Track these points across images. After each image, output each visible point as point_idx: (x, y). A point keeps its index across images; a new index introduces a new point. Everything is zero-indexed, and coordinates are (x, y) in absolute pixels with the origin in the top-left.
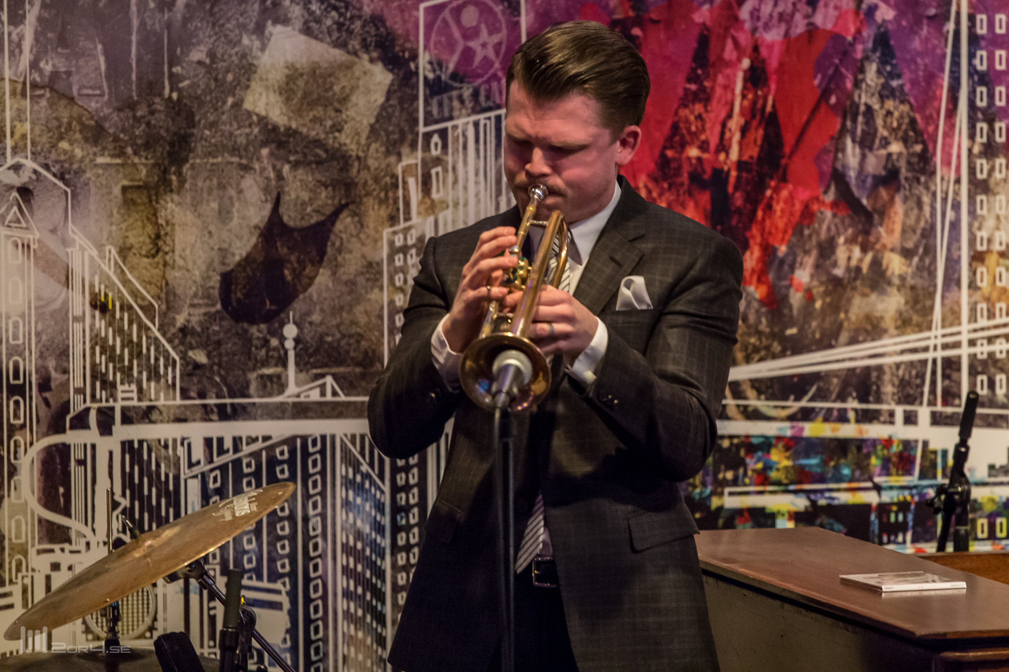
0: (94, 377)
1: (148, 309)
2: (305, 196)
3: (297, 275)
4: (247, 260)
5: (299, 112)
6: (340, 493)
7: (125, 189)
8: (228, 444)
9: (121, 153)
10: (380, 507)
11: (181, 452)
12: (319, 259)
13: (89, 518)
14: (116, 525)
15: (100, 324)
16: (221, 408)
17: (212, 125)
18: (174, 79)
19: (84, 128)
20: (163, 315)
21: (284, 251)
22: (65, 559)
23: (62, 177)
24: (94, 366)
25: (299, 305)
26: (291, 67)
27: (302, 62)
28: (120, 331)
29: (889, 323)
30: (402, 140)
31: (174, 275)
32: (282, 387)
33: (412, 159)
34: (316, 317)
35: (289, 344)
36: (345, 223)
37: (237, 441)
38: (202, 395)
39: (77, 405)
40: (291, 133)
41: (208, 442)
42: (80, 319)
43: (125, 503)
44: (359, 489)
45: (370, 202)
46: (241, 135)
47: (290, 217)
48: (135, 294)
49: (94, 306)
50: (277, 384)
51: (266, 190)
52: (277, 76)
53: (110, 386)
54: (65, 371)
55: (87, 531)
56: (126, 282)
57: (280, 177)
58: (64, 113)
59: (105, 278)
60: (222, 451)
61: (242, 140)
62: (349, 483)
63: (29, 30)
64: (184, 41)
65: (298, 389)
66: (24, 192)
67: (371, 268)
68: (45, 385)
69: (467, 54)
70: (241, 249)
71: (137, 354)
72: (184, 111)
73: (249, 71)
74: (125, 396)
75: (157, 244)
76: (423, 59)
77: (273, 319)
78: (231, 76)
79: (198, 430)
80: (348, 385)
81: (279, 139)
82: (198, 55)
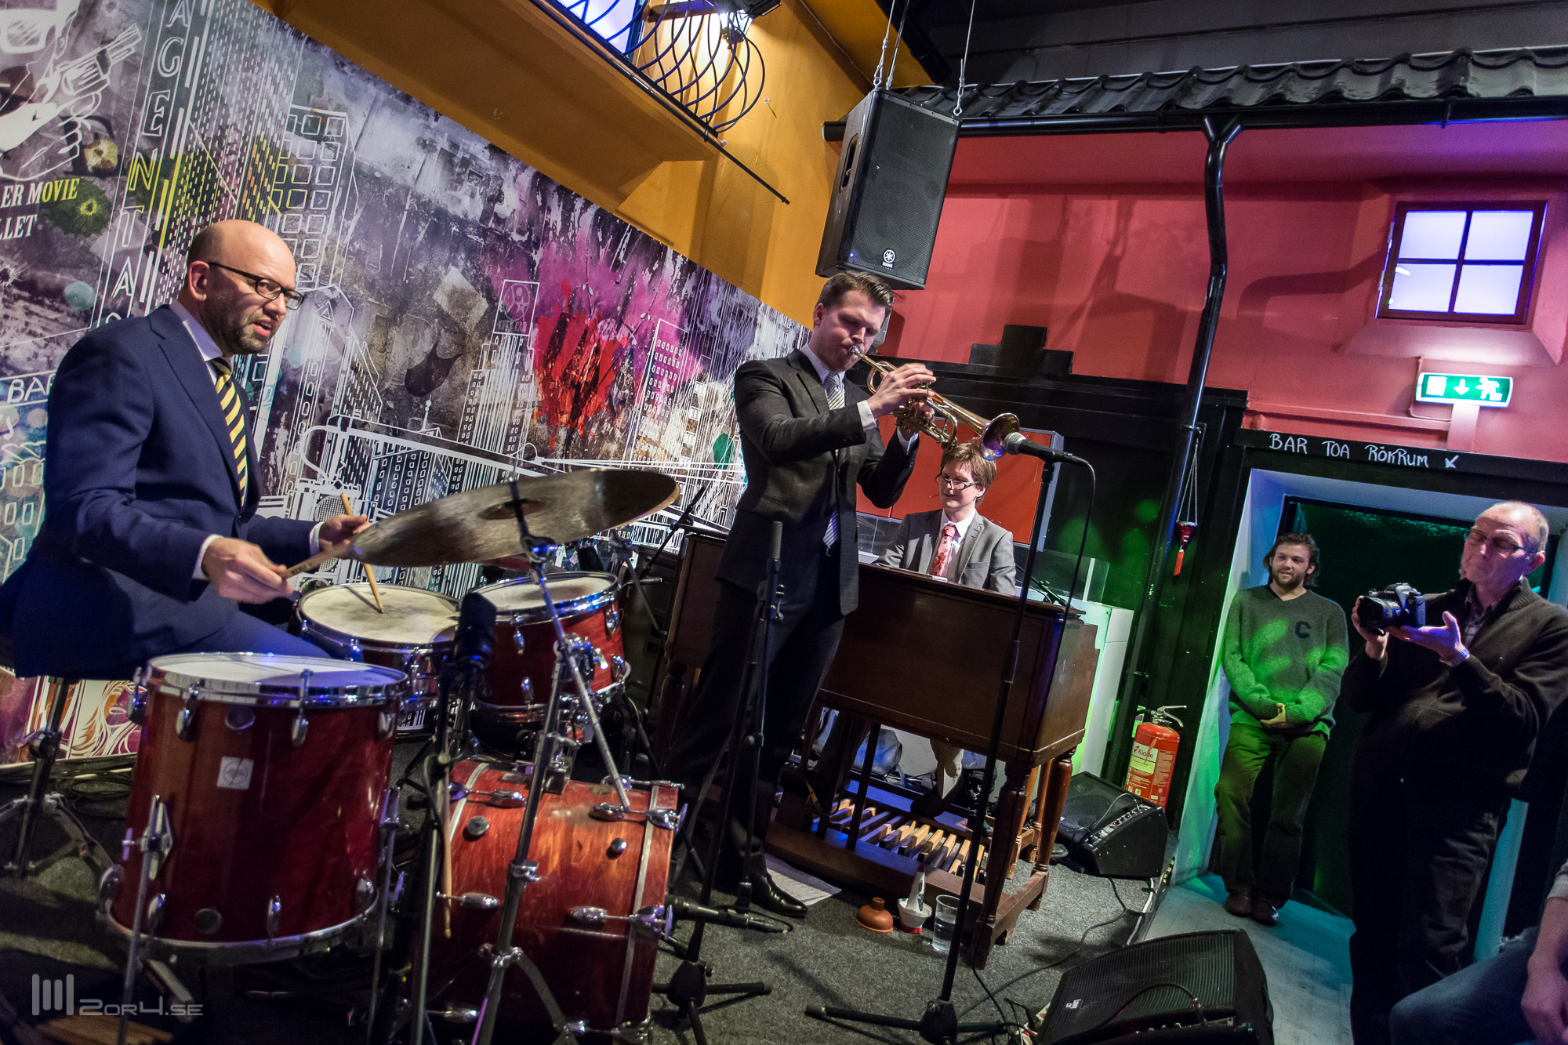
0: (344, 402)
1: (375, 376)
2: (447, 345)
3: (437, 379)
4: (418, 367)
5: (453, 308)
6: (431, 479)
7: (377, 317)
8: (393, 448)
9: (379, 300)
10: (444, 489)
11: (374, 446)
12: (446, 376)
13: (327, 470)
14: (339, 475)
15: (353, 377)
16: (394, 430)
17: (419, 301)
18: (409, 274)
19: (366, 281)
20: (381, 381)
21: (433, 366)
22: (312, 487)
23: (351, 301)
24: (346, 396)
25: (434, 392)
26: (454, 287)
27: (459, 286)
28: (360, 383)
29: (612, 455)
30: (485, 334)
31: (389, 363)
32: (420, 428)
33: (488, 343)
34: (439, 400)
35: (427, 409)
36: (458, 362)
37: (397, 447)
38: (388, 423)
39: (334, 413)
40: (448, 316)
41: (386, 444)
42: (344, 372)
43: (345, 465)
44: (439, 479)
45: (469, 356)
46: (430, 309)
47: (439, 353)
48: (371, 368)
49: (352, 368)
50: (418, 425)
51: (433, 337)
52: (448, 289)
53: (350, 408)
54: (332, 396)
55: (325, 475)
56: (368, 361)
57: (439, 334)
58: (360, 272)
59: (360, 356)
60: (390, 451)
61: (429, 312)
62: (435, 476)
63: (353, 224)
64: (416, 258)
65: (425, 429)
66: (334, 302)
67: (464, 385)
68: (321, 400)
69: (515, 307)
70: (418, 360)
71: (365, 396)
72: (409, 290)
73: (438, 282)
74: (356, 415)
75: (385, 348)
76: (500, 303)
77: (424, 396)
78: (431, 282)
79: (383, 439)
80: (444, 432)
81: (443, 316)
82: (421, 266)
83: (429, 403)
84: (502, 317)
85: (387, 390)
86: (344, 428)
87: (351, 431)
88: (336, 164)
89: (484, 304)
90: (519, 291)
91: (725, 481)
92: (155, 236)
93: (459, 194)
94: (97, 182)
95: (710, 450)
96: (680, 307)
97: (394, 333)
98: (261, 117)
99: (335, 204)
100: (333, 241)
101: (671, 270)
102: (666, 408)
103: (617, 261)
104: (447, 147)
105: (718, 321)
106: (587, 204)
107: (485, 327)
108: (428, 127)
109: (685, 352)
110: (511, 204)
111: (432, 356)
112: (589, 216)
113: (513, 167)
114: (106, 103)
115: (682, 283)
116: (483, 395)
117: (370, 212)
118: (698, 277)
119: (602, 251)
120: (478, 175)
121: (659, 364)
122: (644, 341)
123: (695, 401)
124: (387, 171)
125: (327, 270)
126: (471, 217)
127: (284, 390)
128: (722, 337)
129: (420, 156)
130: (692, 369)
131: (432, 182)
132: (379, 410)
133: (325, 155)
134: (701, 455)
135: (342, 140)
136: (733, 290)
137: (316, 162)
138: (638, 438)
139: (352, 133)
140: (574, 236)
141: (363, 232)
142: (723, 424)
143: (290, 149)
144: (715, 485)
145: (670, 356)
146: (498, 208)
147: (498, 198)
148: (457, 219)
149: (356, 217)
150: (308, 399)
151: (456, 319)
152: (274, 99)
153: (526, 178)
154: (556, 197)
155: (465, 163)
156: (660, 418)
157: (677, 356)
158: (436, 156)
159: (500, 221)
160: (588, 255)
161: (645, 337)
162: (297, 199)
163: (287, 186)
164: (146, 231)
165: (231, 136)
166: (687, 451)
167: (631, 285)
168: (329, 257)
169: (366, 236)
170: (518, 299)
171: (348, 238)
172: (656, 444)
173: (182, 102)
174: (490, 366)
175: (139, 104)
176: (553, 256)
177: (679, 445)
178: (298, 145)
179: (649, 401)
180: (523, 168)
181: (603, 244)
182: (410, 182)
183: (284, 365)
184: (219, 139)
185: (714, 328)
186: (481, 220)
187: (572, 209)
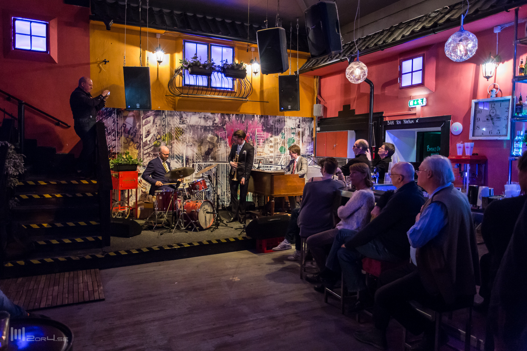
2: (211, 146)
5: (211, 140)
7: (198, 145)
8: (206, 164)
9: (198, 143)
11: (202, 165)
12: (212, 151)
17: (205, 141)
18: (202, 137)
19: (195, 141)
23: (194, 144)
24: (196, 158)
27: (211, 136)
31: (202, 152)
33: (219, 144)
34: (212, 155)
38: (204, 161)
39: (195, 161)
43: (198, 168)
45: (216, 147)
48: (199, 153)
49: (196, 154)
51: (208, 146)
52: (209, 138)
54: (194, 159)
59: (197, 152)
61: (207, 142)
63: (191, 133)
64: (202, 135)
65: (210, 160)
66: (191, 145)
67: (216, 152)
68: (192, 160)
69: (223, 136)
70: (207, 150)
71: (199, 157)
72: (203, 140)
73: (207, 137)
74: (198, 161)
75: (201, 150)
76: (219, 137)
77: (209, 155)
78: (206, 137)
79: (203, 163)
80: (214, 160)
81: (209, 142)
82: (204, 136)
83: (210, 156)
84: (220, 139)
85: (202, 156)
86: (197, 163)
87: (198, 163)
88: (187, 126)
89: (216, 138)
90: (223, 134)
91: (285, 156)
92: (166, 144)
93: (207, 123)
94: (159, 140)
95: (279, 150)
96: (261, 125)
97: (202, 147)
98: (176, 124)
99: (188, 131)
100: (189, 137)
101: (257, 119)
102: (263, 145)
103: (243, 121)
104: (204, 116)
105: (273, 124)
106: (233, 115)
107: (217, 142)
108: (200, 115)
109: (265, 133)
110: (218, 120)
111: (209, 149)
112: (234, 116)
113: (216, 115)
114: (158, 131)
115: (260, 120)
116: (220, 152)
117: (194, 131)
118: (265, 118)
119: (239, 121)
120: (210, 118)
121: (258, 137)
122: (254, 134)
123: (271, 142)
124: (195, 124)
125: (189, 141)
126: (210, 125)
127: (187, 160)
128: (275, 127)
129: (200, 120)
130: (268, 136)
131: (202, 123)
132: (202, 159)
133: (185, 126)
134: (276, 152)
135: (187, 123)
136: (276, 116)
137: (184, 127)
138: (257, 152)
139: (188, 121)
140: (232, 121)
141: (193, 134)
142: (281, 144)
143: (180, 127)
144: (282, 158)
145: (261, 135)
146: (215, 122)
147: (215, 120)
148: (208, 127)
149: (192, 132)
150: (190, 160)
151: (212, 142)
152: (177, 121)
153: (219, 115)
154: (226, 116)
155: (207, 117)
156: (262, 147)
157: (263, 134)
158: (202, 119)
159: (216, 124)
160: (236, 123)
161: (253, 133)
162: (183, 133)
163: (181, 132)
164: (165, 144)
165: (173, 128)
166: (271, 152)
167: (247, 124)
168: (189, 139)
169: (194, 134)
170: (223, 135)
171: (191, 136)
172: (262, 152)
173: (166, 127)
174: (220, 147)
175: (161, 129)
176: (228, 125)
177: (269, 151)
178: (181, 126)
179: (258, 145)
180: (218, 114)
181: (239, 120)
182: (199, 124)
183: (186, 156)
184: (171, 129)
185: (272, 126)
186: (213, 125)
187: (230, 116)
